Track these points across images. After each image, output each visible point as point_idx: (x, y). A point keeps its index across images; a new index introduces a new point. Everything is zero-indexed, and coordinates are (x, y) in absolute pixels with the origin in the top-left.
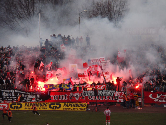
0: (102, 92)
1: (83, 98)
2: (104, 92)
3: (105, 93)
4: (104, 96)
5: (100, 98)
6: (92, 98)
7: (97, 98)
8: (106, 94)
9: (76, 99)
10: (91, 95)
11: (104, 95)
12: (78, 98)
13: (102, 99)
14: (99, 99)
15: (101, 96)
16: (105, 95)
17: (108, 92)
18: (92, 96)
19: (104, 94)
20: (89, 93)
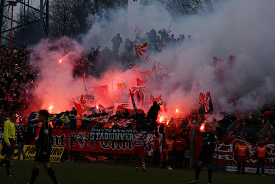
0: (124, 133)
1: (92, 143)
2: (127, 133)
3: (129, 136)
4: (127, 141)
5: (121, 146)
6: (106, 144)
7: (116, 145)
8: (131, 137)
9: (80, 145)
10: (105, 138)
11: (126, 139)
12: (83, 144)
13: (124, 147)
14: (118, 147)
15: (122, 141)
16: (128, 139)
17: (134, 133)
18: (106, 141)
19: (127, 137)
20: (102, 134)
